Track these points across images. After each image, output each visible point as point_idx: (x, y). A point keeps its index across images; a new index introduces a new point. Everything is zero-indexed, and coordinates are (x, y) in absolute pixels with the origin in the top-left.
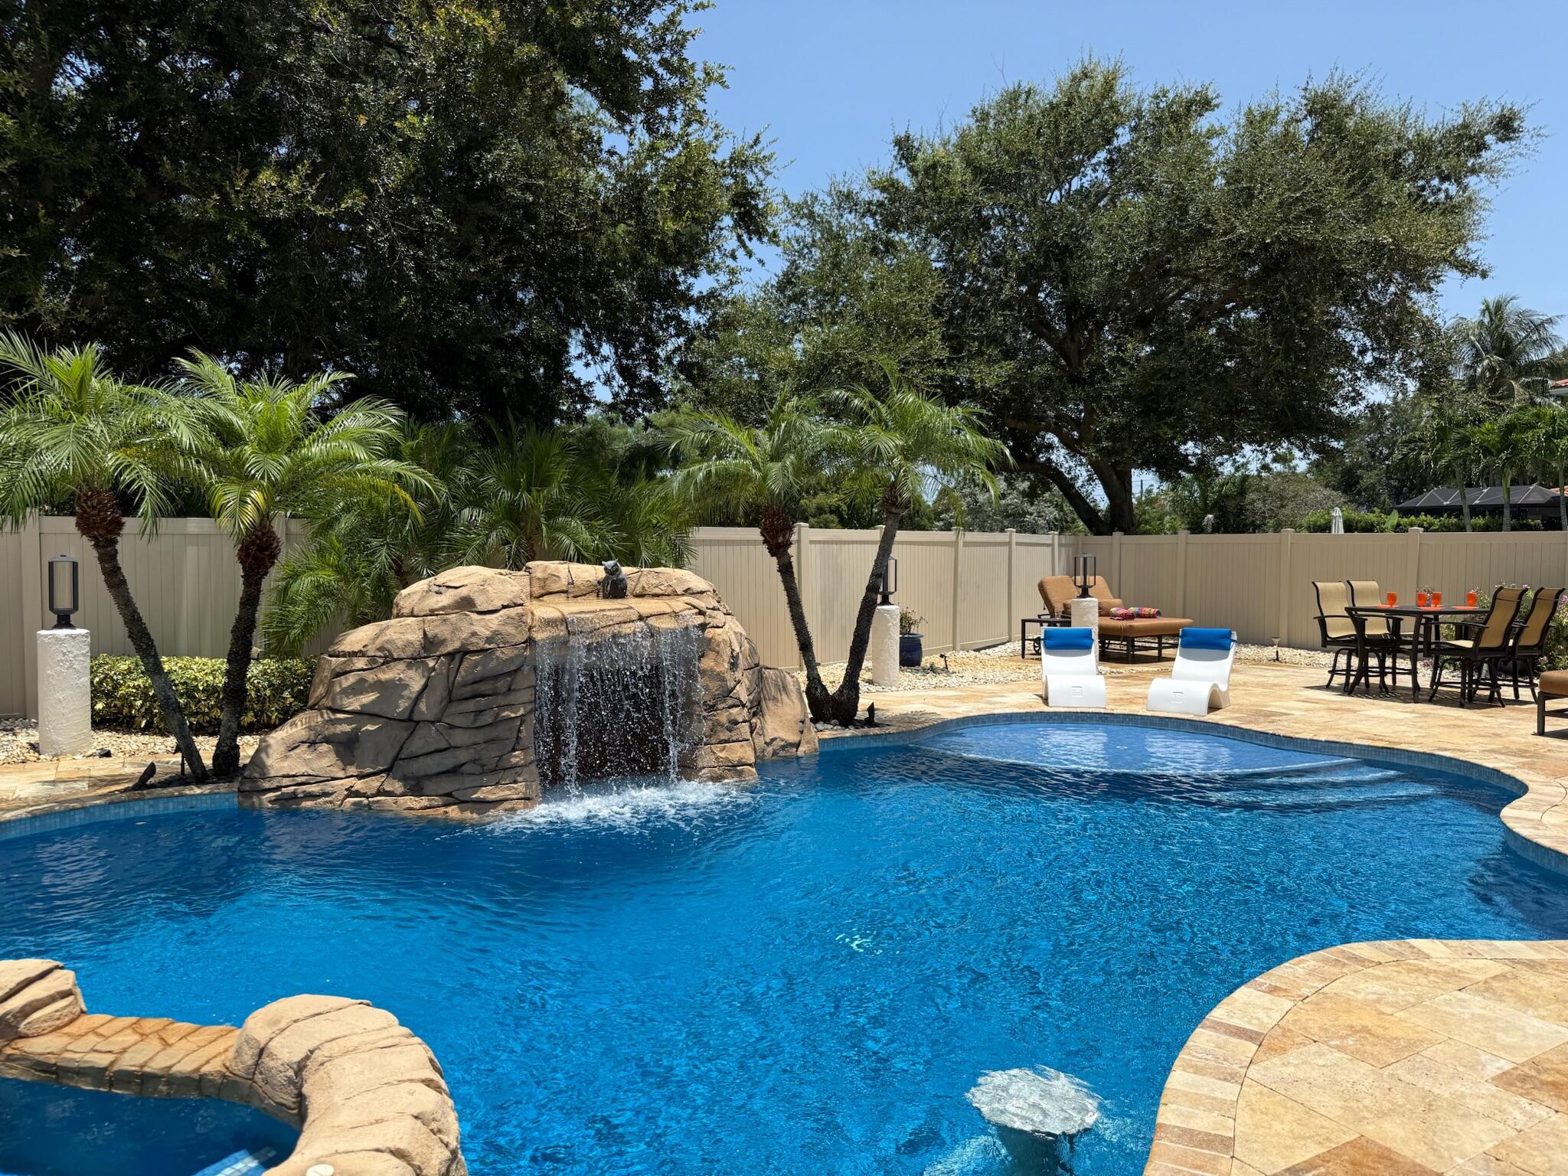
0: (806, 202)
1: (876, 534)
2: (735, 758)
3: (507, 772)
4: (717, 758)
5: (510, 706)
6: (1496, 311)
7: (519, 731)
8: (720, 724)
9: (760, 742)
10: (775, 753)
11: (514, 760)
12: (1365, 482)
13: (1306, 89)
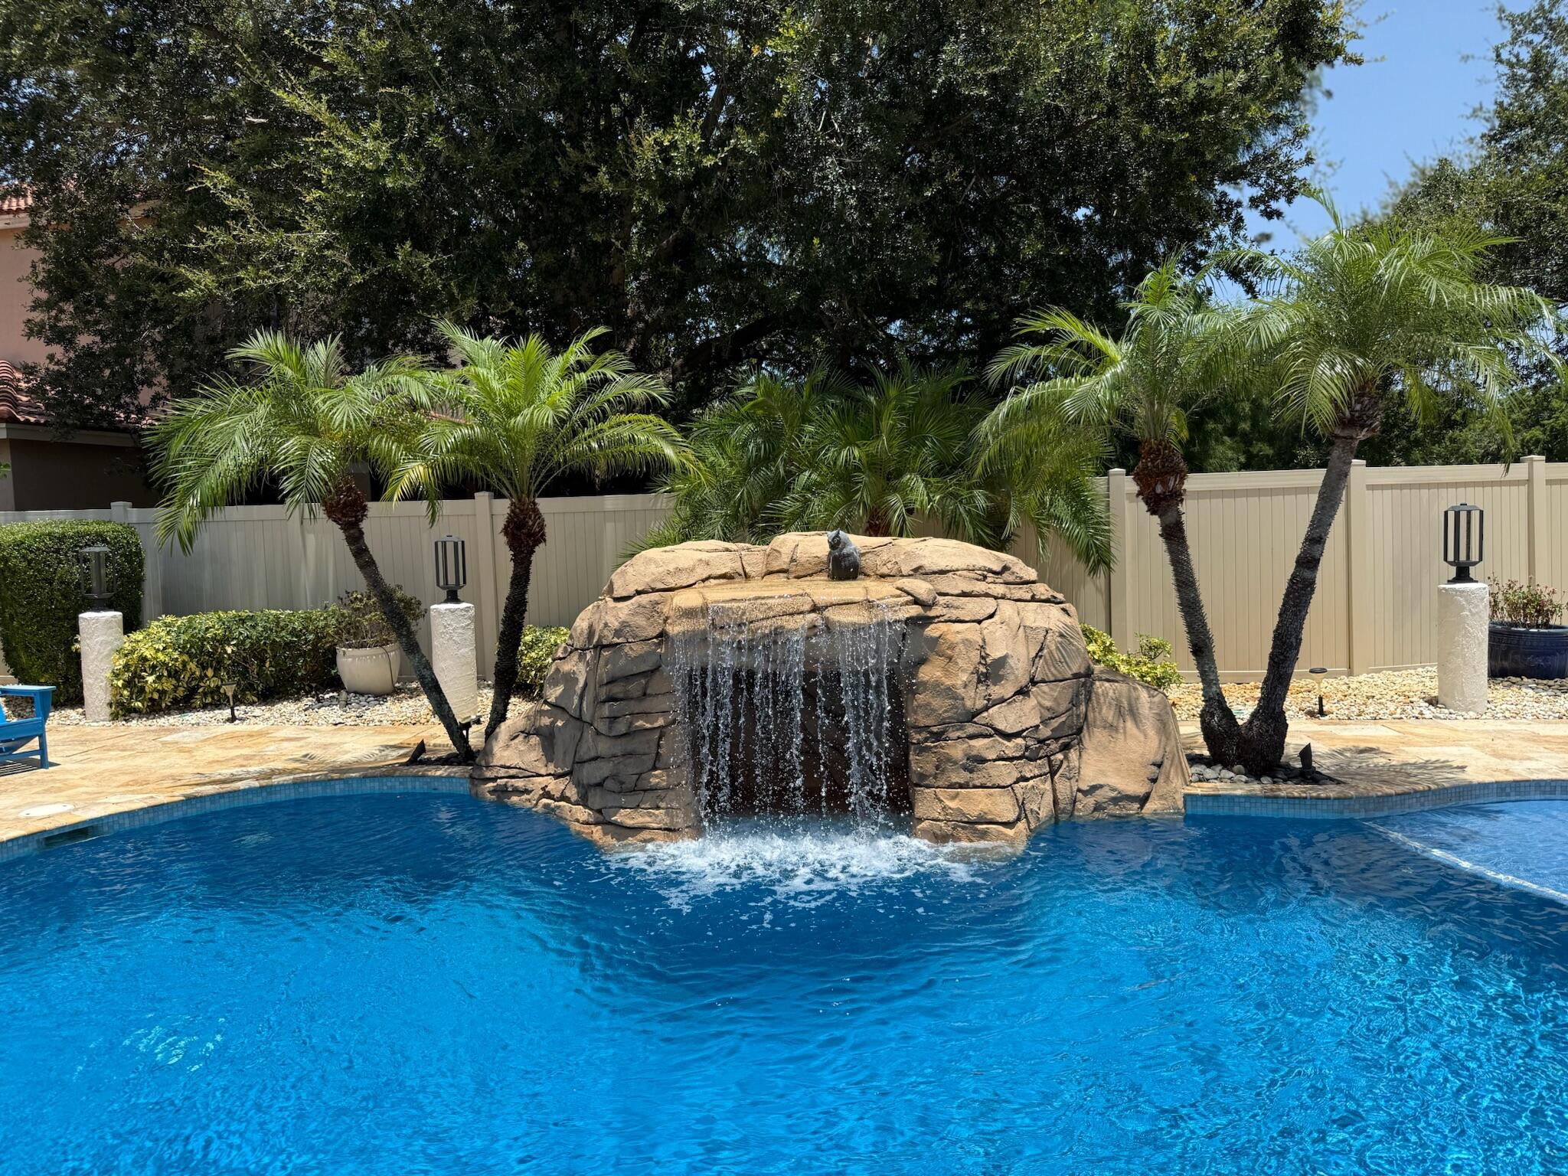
1: (1317, 477)
2: (973, 811)
3: (649, 795)
4: (944, 808)
5: (645, 714)
7: (659, 746)
8: (949, 759)
9: (1064, 788)
10: (1098, 807)
11: (654, 781)
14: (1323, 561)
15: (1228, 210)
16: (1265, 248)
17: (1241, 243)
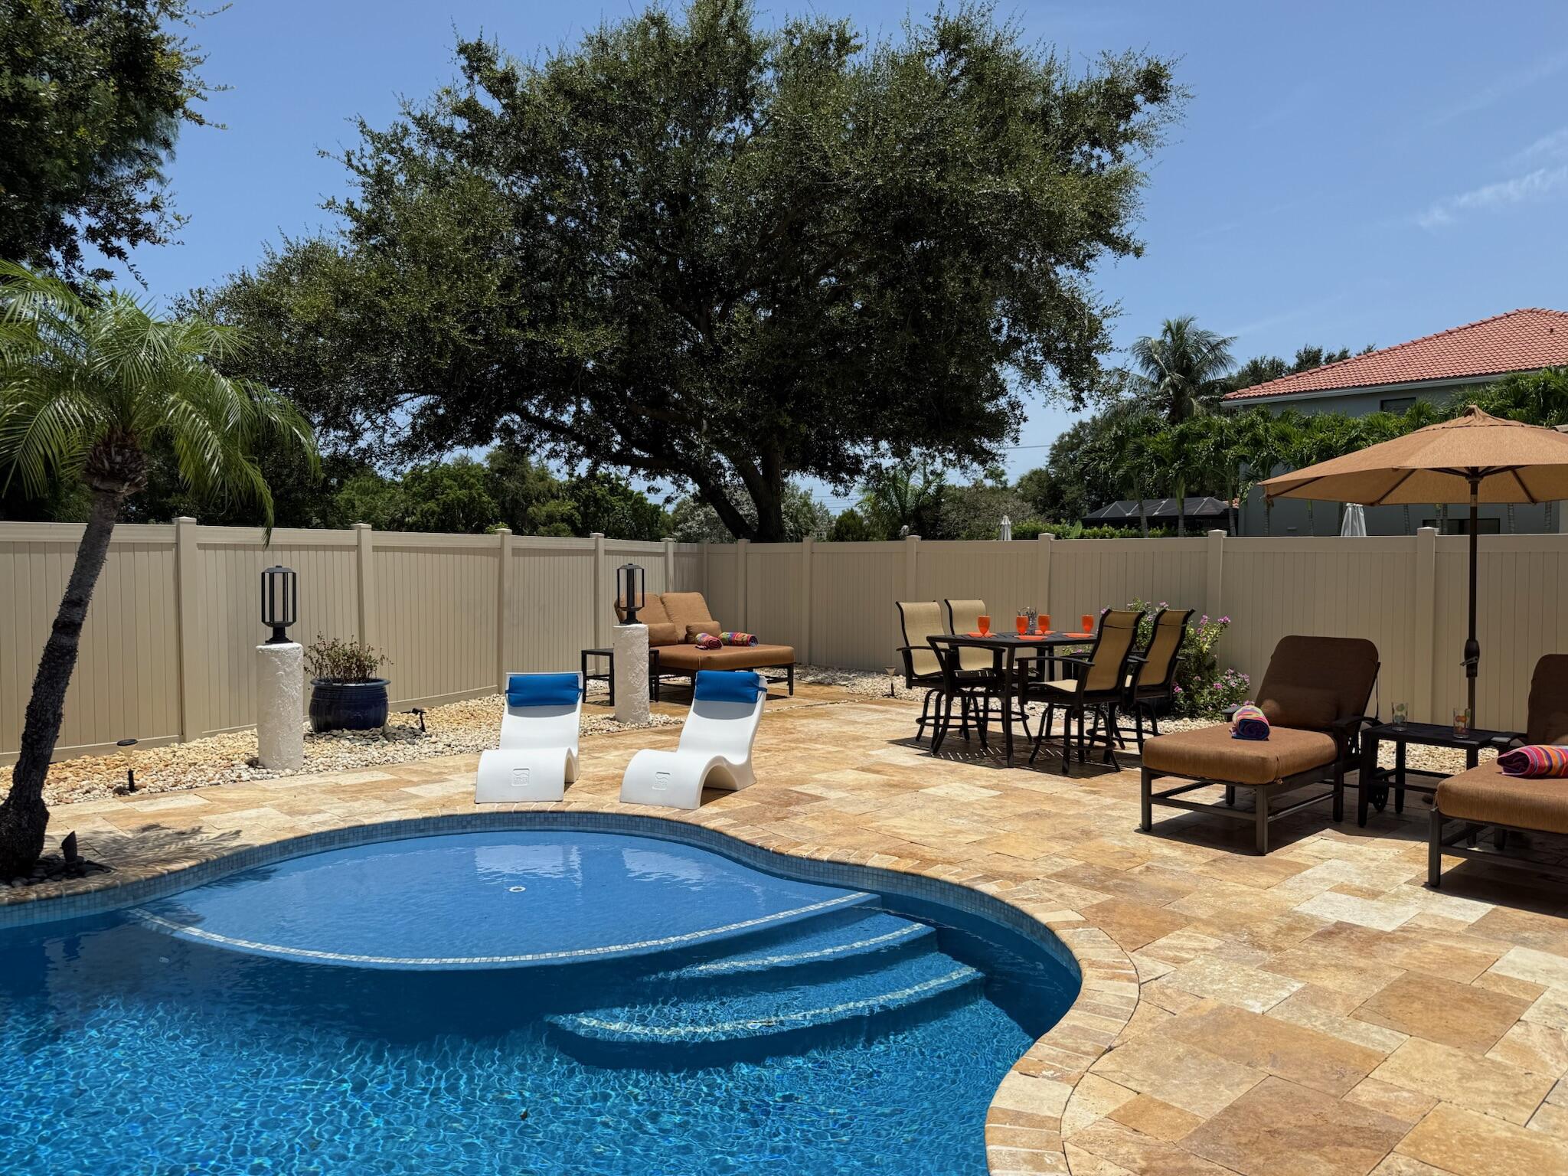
0: (395, 134)
1: (75, 532)
6: (1177, 331)
12: (1067, 498)
13: (937, 19)
14: (86, 625)
15: (63, 237)
16: (104, 286)
17: (76, 273)
